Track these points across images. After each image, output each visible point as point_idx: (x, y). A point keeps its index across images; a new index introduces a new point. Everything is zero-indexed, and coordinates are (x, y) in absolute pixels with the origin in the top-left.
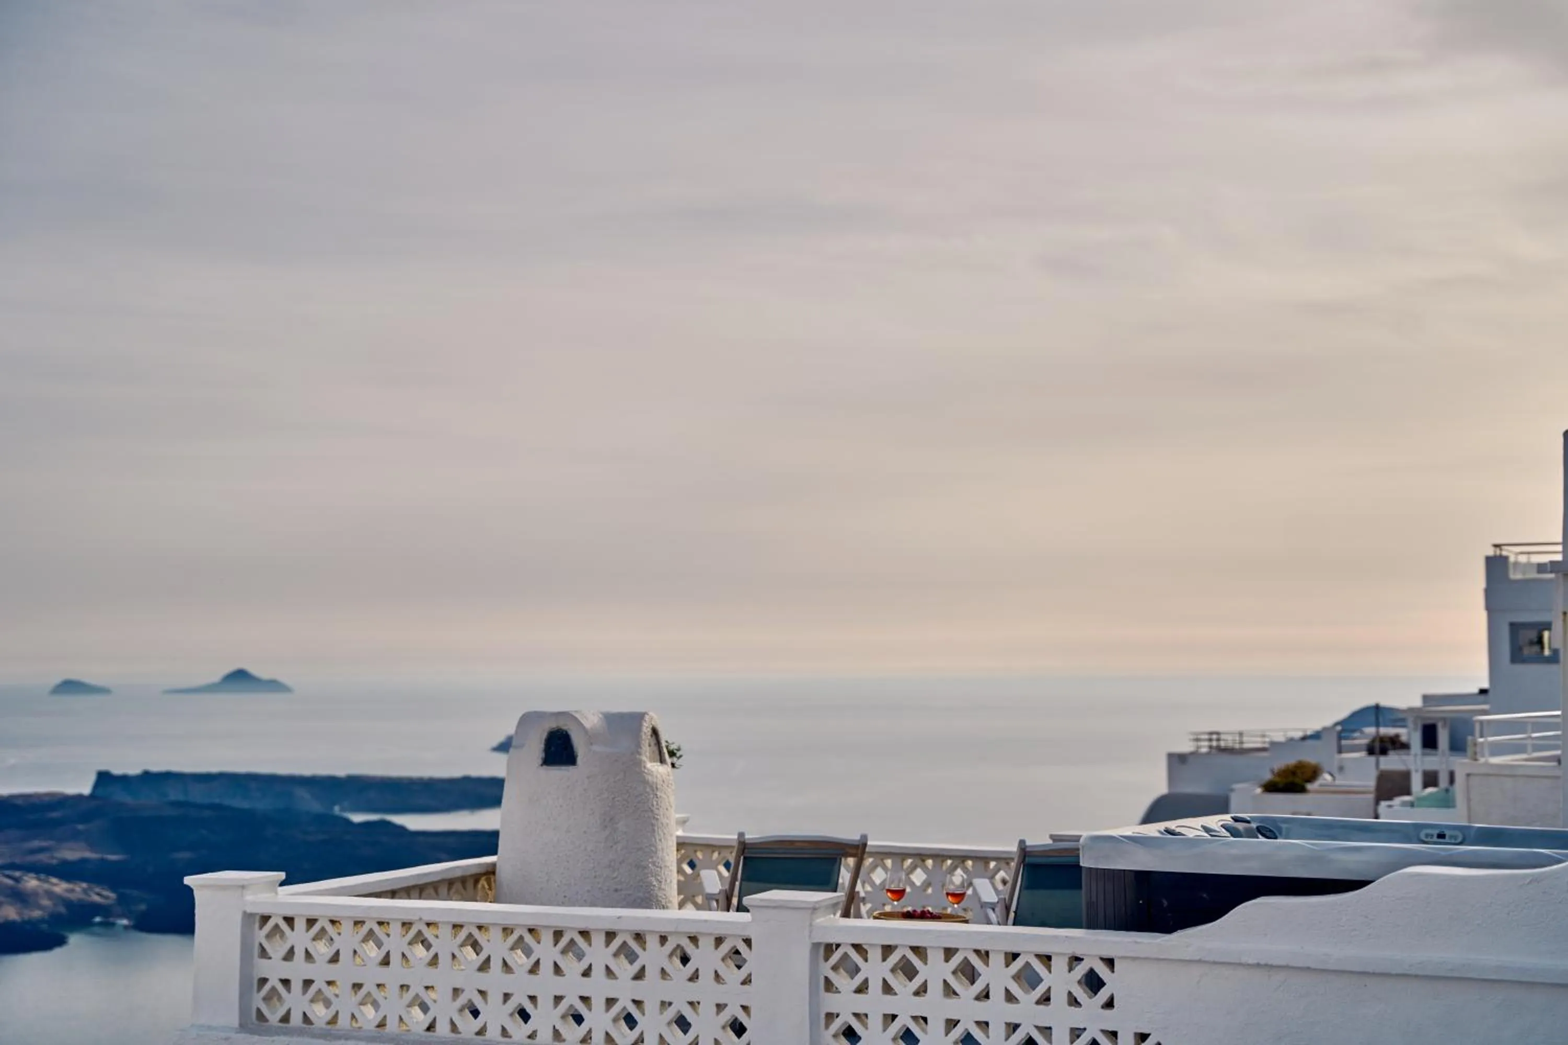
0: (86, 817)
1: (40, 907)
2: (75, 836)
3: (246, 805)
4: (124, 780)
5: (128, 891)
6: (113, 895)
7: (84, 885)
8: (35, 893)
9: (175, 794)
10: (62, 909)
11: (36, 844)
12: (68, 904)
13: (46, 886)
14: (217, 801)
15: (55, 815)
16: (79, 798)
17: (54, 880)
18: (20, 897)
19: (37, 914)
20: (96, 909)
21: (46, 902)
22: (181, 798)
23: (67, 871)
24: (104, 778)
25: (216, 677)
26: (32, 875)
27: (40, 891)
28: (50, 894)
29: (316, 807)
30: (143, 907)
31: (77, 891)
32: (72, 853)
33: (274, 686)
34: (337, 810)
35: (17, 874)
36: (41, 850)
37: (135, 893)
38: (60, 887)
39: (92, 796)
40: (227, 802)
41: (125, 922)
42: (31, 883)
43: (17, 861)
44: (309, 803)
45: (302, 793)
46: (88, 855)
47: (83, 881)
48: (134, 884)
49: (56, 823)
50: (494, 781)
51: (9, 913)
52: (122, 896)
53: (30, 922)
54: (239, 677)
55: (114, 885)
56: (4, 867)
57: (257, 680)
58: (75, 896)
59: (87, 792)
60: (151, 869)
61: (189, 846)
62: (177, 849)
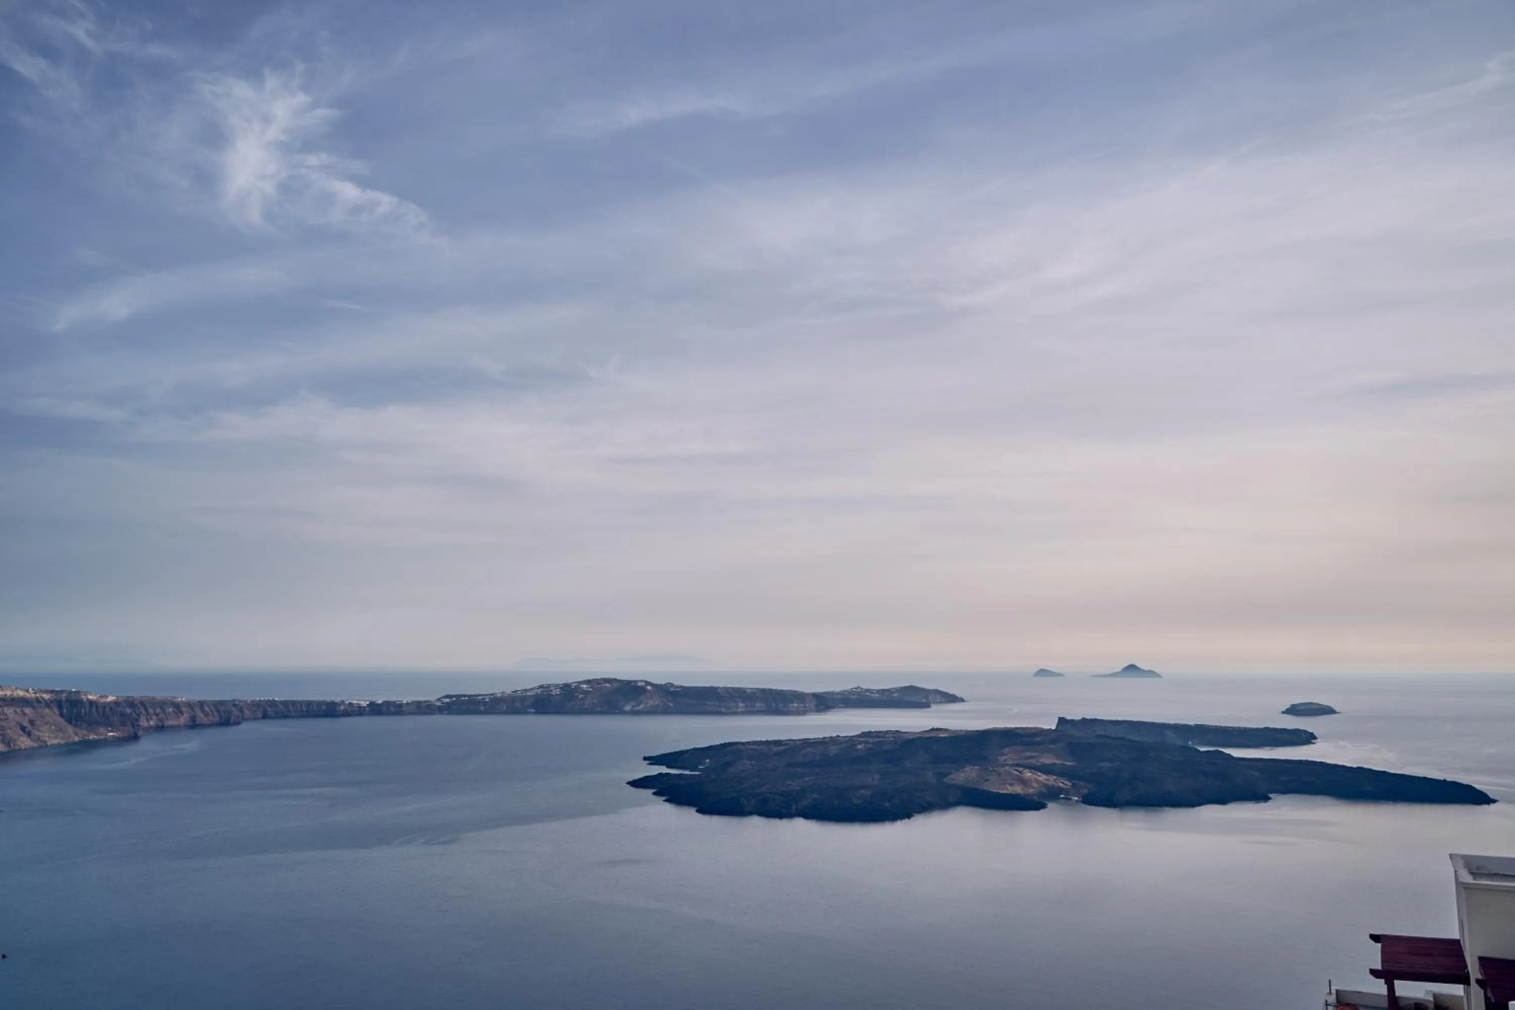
0: (1053, 742)
1: (1034, 788)
2: (1049, 751)
3: (1138, 738)
5: (1077, 782)
6: (1070, 784)
7: (1054, 777)
8: (1030, 780)
9: (1100, 731)
10: (1043, 789)
11: (1028, 754)
12: (1047, 787)
13: (1035, 777)
14: (1122, 736)
15: (1038, 739)
16: (1050, 731)
17: (1040, 774)
18: (1021, 781)
19: (1031, 791)
20: (1061, 790)
21: (1035, 785)
22: (1103, 733)
23: (1046, 770)
24: (1062, 721)
25: (1120, 669)
26: (1028, 770)
27: (1032, 778)
28: (1037, 781)
29: (1179, 742)
30: (1085, 791)
31: (1051, 780)
32: (1048, 760)
33: (1151, 674)
34: (1191, 744)
35: (1021, 769)
36: (1032, 757)
37: (1081, 783)
38: (1042, 777)
39: (1056, 730)
40: (1130, 737)
41: (1076, 798)
42: (1028, 774)
43: (1021, 762)
44: (1174, 739)
45: (1169, 733)
46: (1056, 761)
47: (1054, 775)
48: (1080, 778)
49: (1039, 743)
50: (1284, 731)
51: (1018, 789)
52: (1074, 785)
53: (1028, 795)
54: (1132, 669)
55: (1070, 778)
56: (1013, 765)
57: (1143, 671)
58: (1050, 783)
59: (1054, 728)
60: (1089, 771)
61: (1109, 760)
62: (1102, 761)
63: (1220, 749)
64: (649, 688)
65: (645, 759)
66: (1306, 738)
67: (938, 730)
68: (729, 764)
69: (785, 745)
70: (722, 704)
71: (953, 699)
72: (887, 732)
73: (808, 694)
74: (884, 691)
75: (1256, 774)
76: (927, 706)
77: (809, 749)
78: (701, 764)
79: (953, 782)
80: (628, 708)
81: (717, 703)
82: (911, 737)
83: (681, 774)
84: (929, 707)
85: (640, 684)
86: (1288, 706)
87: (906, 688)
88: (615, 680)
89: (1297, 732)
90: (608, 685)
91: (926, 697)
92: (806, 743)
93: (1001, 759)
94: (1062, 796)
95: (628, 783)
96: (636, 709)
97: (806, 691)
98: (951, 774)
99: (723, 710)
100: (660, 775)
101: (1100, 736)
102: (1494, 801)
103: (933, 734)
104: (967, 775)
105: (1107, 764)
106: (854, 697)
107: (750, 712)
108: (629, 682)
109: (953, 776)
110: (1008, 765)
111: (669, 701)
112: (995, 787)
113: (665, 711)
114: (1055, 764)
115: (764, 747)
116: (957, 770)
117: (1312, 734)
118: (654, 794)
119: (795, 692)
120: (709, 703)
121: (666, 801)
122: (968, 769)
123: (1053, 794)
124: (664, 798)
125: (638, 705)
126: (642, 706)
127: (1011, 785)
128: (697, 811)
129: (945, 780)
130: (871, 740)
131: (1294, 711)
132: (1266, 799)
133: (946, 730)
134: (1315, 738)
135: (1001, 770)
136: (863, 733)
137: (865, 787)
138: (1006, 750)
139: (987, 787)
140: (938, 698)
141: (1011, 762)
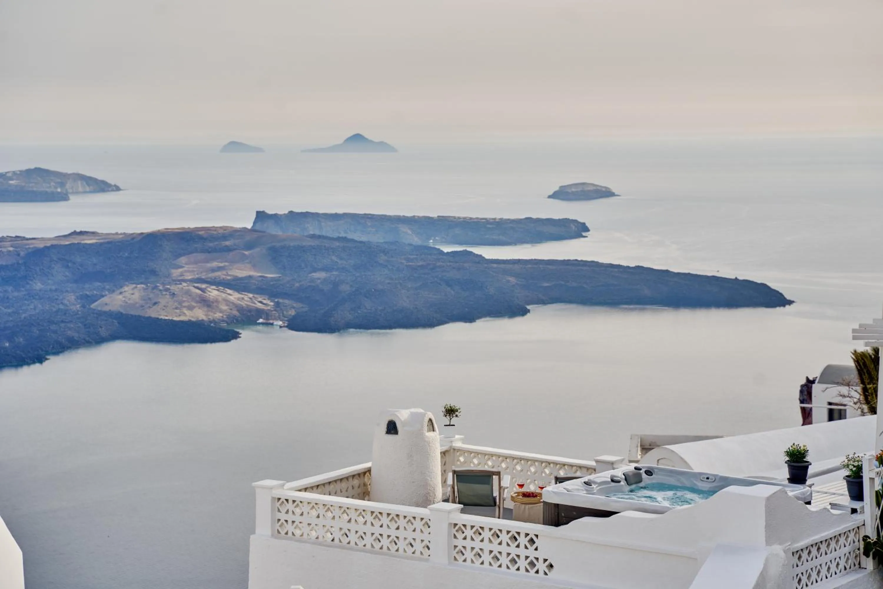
0: (250, 246)
1: (221, 311)
2: (243, 259)
3: (365, 238)
4: (275, 217)
5: (281, 301)
6: (272, 304)
7: (251, 295)
8: (217, 300)
9: (312, 229)
10: (235, 313)
11: (215, 264)
12: (240, 309)
13: (224, 295)
14: (343, 235)
15: (228, 242)
16: (245, 230)
17: (229, 291)
18: (204, 301)
19: (218, 315)
20: (259, 313)
21: (223, 307)
22: (317, 232)
23: (239, 285)
24: (261, 216)
25: (342, 141)
26: (215, 287)
27: (220, 298)
28: (226, 301)
29: (416, 240)
30: (292, 313)
31: (247, 299)
32: (241, 271)
33: (383, 146)
34: (431, 243)
35: (204, 286)
36: (219, 269)
37: (287, 302)
38: (234, 296)
39: (253, 230)
40: (353, 236)
41: (280, 323)
42: (213, 293)
43: (204, 275)
44: (411, 237)
45: (404, 230)
46: (252, 273)
47: (249, 292)
48: (286, 295)
49: (228, 249)
50: (550, 222)
51: (198, 315)
52: (277, 304)
53: (214, 321)
54: (357, 141)
55: (272, 295)
56: (193, 280)
57: (371, 142)
58: (243, 304)
59: (249, 226)
60: (297, 285)
61: (325, 269)
62: (315, 270)
63: (469, 249)
66: (576, 230)
67: (81, 233)
71: (101, 187)
75: (512, 280)
76: (64, 197)
79: (106, 309)
82: (41, 245)
86: (556, 189)
87: (30, 172)
89: (565, 223)
91: (62, 184)
93: (176, 273)
94: (261, 321)
98: (103, 296)
101: (312, 235)
102: (790, 302)
103: (76, 240)
104: (125, 297)
105: (322, 275)
109: (105, 300)
110: (185, 281)
112: (166, 311)
114: (250, 277)
116: (111, 290)
117: (584, 224)
122: (128, 289)
127: (191, 308)
129: (93, 306)
131: (563, 195)
132: (524, 312)
133: (93, 233)
134: (587, 230)
135: (174, 288)
138: (183, 260)
139: (153, 313)
140: (80, 186)
141: (189, 277)
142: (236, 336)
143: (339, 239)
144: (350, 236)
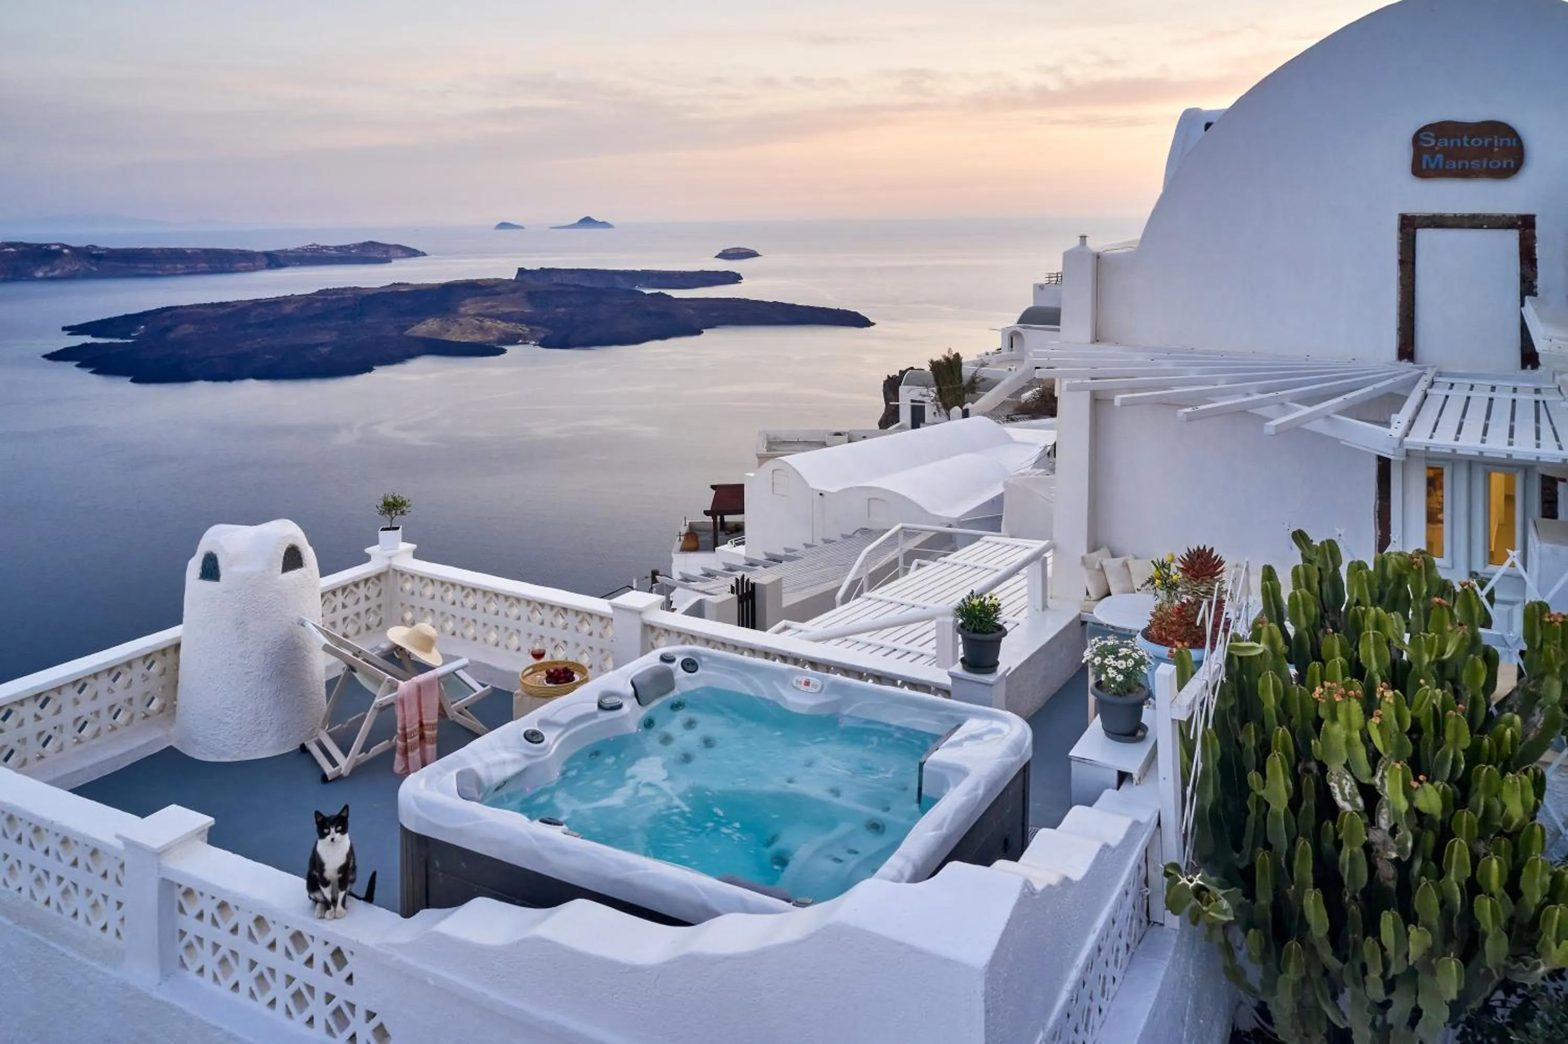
0: (514, 291)
1: (493, 335)
2: (509, 300)
3: (592, 285)
4: (531, 272)
5: (535, 327)
6: (528, 330)
7: (513, 324)
8: (490, 328)
9: (556, 279)
10: (503, 336)
11: (489, 304)
12: (507, 334)
13: (495, 324)
14: (577, 283)
15: (499, 289)
16: (510, 280)
17: (499, 322)
18: (481, 329)
19: (491, 338)
20: (520, 336)
21: (494, 332)
22: (560, 281)
23: (506, 318)
24: (521, 271)
25: (577, 221)
26: (489, 319)
27: (492, 326)
28: (497, 329)
29: (626, 286)
30: (543, 335)
31: (510, 327)
32: (508, 308)
33: (604, 225)
34: (637, 288)
35: (481, 319)
36: (492, 307)
37: (539, 327)
38: (502, 325)
39: (516, 280)
41: (534, 342)
42: (488, 323)
43: (482, 311)
44: (624, 285)
45: (618, 278)
46: (515, 309)
47: (513, 322)
48: (538, 324)
49: (499, 294)
50: (716, 273)
51: (478, 338)
52: (532, 330)
53: (490, 342)
54: (587, 222)
55: (528, 324)
56: (474, 316)
57: (596, 222)
58: (508, 330)
59: (513, 278)
60: (545, 317)
61: (564, 306)
62: (558, 307)
63: (663, 291)
64: (66, 251)
65: (64, 329)
66: (733, 278)
67: (399, 284)
68: (169, 329)
69: (233, 306)
70: (157, 266)
71: (413, 253)
72: (345, 289)
73: (258, 253)
74: (341, 247)
75: (691, 312)
76: (387, 260)
77: (263, 310)
78: (135, 331)
79: (415, 335)
80: (40, 274)
81: (151, 266)
82: (371, 293)
83: (111, 343)
84: (390, 262)
85: (53, 248)
86: (720, 251)
87: (365, 244)
88: (22, 244)
89: (727, 274)
90: (12, 250)
91: (387, 252)
92: (257, 303)
93: (462, 310)
94: (520, 341)
95: (45, 356)
96: (50, 274)
97: (256, 249)
98: (413, 326)
99: (159, 272)
100: (85, 345)
101: (557, 284)
102: (873, 324)
103: (395, 289)
104: (428, 327)
105: (563, 310)
106: (309, 254)
107: (193, 272)
108: (40, 246)
109: (414, 329)
110: (469, 315)
111: (92, 265)
112: (455, 335)
113: (88, 276)
114: (513, 312)
115: (209, 311)
116: (418, 323)
117: (739, 274)
118: (77, 366)
119: (243, 251)
120: (140, 265)
121: (93, 372)
122: (430, 321)
123: (513, 340)
124: (91, 370)
125: (52, 270)
126: (57, 272)
127: (472, 333)
128: (132, 381)
129: (406, 333)
130: (329, 298)
131: (725, 255)
132: (699, 332)
133: (407, 284)
134: (741, 278)
135: (461, 320)
136: (320, 291)
137: (322, 344)
138: (467, 301)
139: (449, 337)
140: (399, 253)
141: (471, 312)
142: (504, 351)
143: (575, 286)
144: (582, 284)
